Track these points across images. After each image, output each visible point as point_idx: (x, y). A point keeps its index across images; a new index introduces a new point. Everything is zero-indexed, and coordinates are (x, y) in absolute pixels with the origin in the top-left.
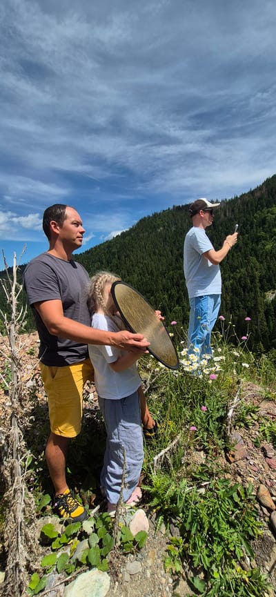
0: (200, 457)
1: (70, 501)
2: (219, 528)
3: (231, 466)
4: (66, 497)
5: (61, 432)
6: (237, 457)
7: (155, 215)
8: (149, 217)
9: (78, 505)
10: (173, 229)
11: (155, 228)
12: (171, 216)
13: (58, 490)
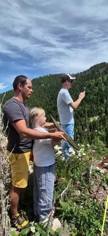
0: (78, 193)
1: (20, 219)
2: (93, 221)
3: (92, 195)
4: (18, 217)
5: (18, 186)
6: (94, 191)
7: (40, 78)
8: (37, 78)
9: (24, 221)
10: (49, 85)
11: (40, 84)
12: (48, 79)
13: (14, 214)
